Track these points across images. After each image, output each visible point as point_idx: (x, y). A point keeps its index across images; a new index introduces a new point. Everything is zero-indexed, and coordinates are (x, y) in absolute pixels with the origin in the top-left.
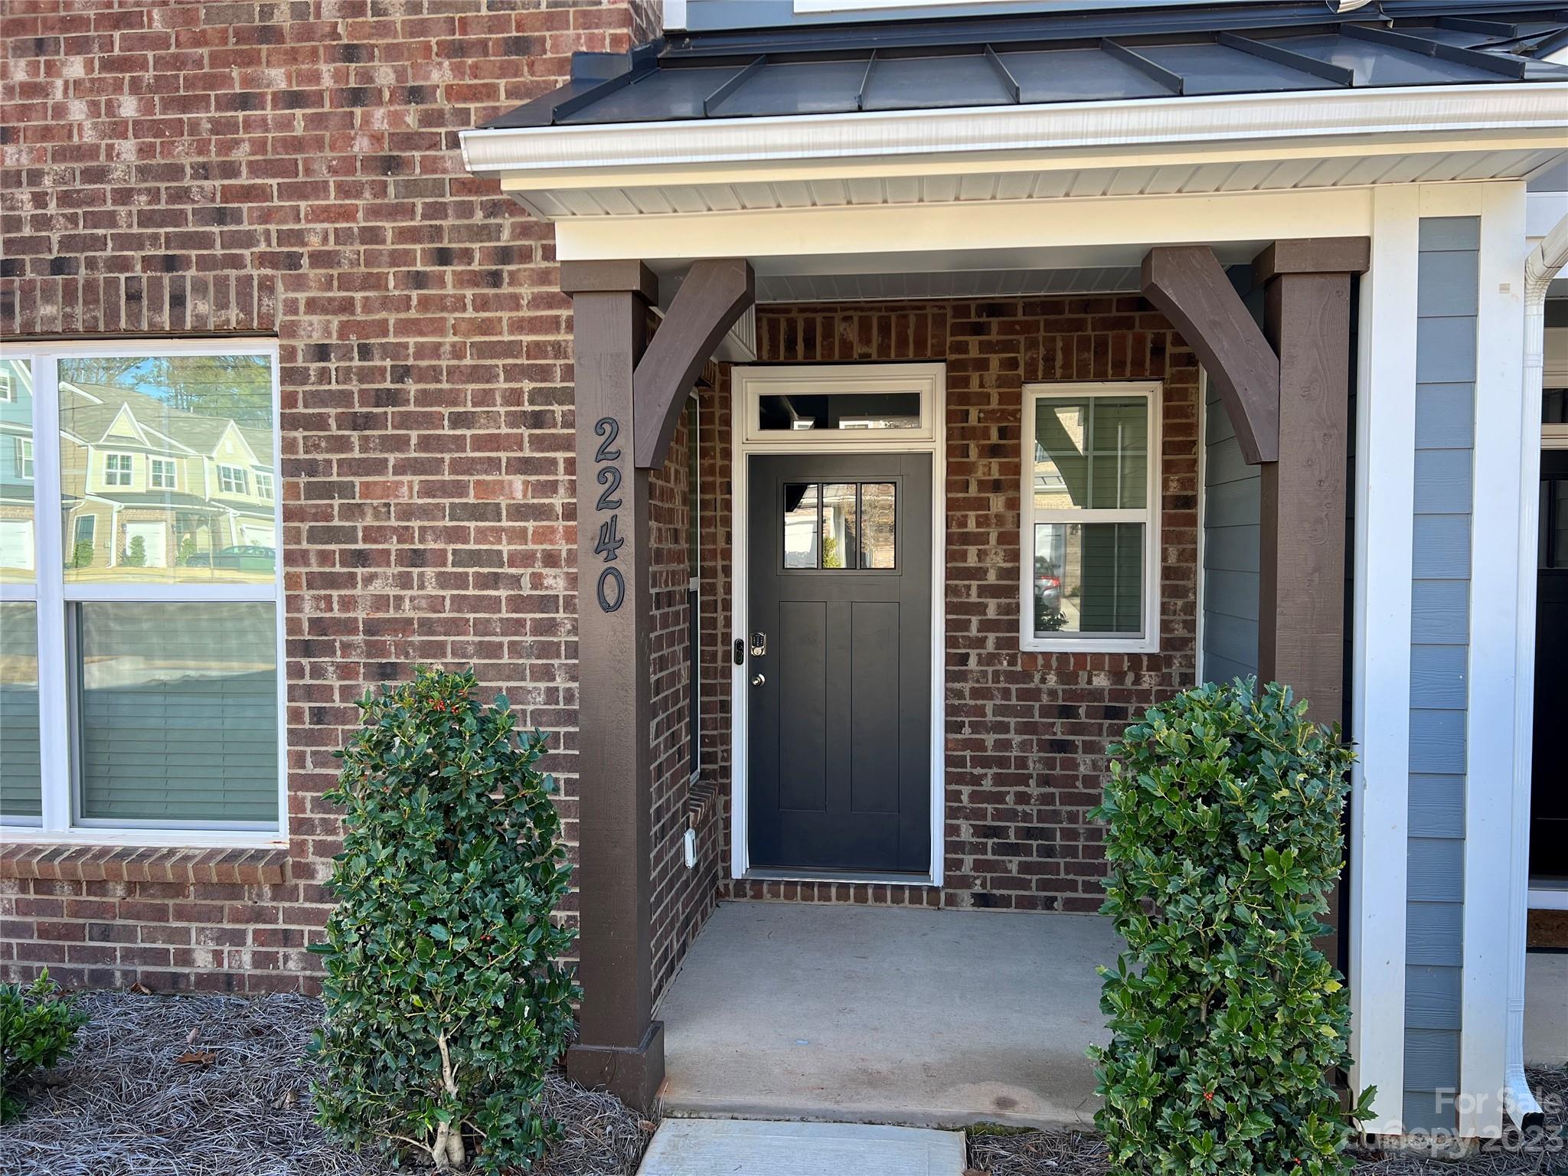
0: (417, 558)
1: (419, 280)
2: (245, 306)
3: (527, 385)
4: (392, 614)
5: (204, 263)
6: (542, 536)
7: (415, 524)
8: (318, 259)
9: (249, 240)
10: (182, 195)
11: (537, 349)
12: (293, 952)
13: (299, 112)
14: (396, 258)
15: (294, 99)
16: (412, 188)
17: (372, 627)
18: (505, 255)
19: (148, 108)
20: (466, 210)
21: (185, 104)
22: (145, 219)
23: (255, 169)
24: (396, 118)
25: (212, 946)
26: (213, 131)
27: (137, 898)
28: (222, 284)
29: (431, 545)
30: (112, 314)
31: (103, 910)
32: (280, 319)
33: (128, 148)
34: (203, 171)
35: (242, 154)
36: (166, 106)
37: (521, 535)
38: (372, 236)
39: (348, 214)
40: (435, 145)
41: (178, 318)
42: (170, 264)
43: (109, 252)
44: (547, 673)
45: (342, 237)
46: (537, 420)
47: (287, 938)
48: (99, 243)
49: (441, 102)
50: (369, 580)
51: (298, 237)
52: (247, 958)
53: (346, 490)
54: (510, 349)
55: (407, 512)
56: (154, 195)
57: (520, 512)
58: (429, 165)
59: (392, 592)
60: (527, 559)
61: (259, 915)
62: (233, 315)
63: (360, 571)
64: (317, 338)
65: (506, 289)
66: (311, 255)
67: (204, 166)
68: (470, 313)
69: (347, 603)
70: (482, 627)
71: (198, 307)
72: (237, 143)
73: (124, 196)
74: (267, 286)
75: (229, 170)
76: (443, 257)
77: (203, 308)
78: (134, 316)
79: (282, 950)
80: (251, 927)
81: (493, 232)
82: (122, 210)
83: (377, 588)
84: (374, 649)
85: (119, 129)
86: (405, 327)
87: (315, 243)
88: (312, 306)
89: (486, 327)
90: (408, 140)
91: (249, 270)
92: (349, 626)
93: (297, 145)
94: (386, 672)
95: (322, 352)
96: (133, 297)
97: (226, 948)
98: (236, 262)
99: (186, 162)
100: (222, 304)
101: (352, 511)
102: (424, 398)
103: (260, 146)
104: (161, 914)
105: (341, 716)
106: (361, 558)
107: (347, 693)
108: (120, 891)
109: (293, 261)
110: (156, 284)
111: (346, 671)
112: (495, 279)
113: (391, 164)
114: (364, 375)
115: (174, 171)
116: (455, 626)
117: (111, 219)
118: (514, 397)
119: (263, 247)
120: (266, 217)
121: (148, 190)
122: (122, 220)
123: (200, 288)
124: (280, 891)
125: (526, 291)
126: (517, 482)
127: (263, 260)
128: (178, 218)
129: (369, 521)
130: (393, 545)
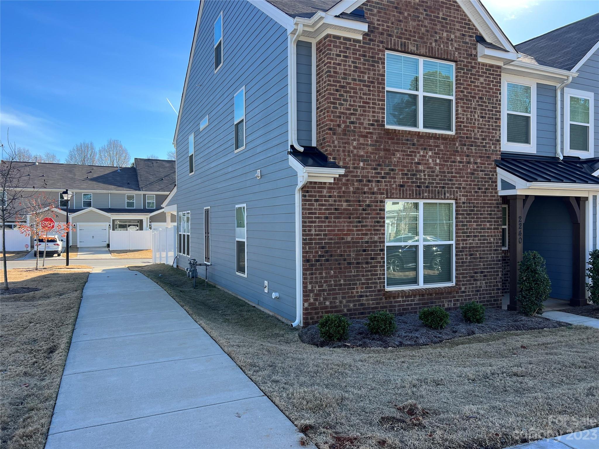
0: (475, 236)
1: (476, 192)
2: (454, 195)
3: (489, 209)
4: (472, 245)
5: (448, 188)
6: (491, 232)
7: (475, 231)
8: (464, 188)
9: (454, 184)
10: (445, 176)
11: (490, 204)
12: (459, 302)
13: (461, 164)
14: (474, 188)
15: (460, 162)
16: (475, 178)
17: (470, 248)
18: (487, 189)
19: (440, 161)
20: (482, 182)
21: (446, 161)
22: (440, 180)
23: (456, 173)
24: (473, 167)
25: (447, 303)
26: (450, 166)
27: (437, 296)
28: (451, 191)
29: (477, 234)
30: (435, 196)
31: (431, 299)
32: (459, 197)
33: (438, 168)
34: (448, 173)
35: (453, 170)
36: (444, 161)
37: (488, 232)
38: (470, 185)
39: (467, 181)
40: (478, 171)
41: (445, 197)
42: (443, 187)
43: (435, 185)
44: (490, 254)
45: (467, 185)
46: (490, 214)
47: (458, 300)
48: (433, 183)
49: (479, 165)
50: (469, 240)
51: (461, 184)
52: (452, 304)
53: (466, 225)
54: (487, 204)
55: (474, 229)
56: (441, 176)
57: (488, 229)
58: (478, 174)
59: (472, 242)
60: (488, 236)
61: (454, 297)
62: (452, 196)
63: (468, 238)
64: (463, 201)
65: (487, 194)
66: (463, 187)
67: (449, 172)
68: (482, 198)
69: (466, 244)
70: (483, 247)
71: (447, 195)
72: (453, 168)
73: (437, 176)
74: (457, 192)
75: (452, 173)
76: (479, 189)
77: (448, 195)
78: (439, 196)
79: (457, 303)
80: (453, 299)
81: (485, 185)
82: (437, 178)
83: (470, 241)
84: (470, 251)
85: (436, 164)
86: (475, 199)
87: (463, 185)
88: (463, 196)
89: (485, 200)
90: (475, 170)
91: (454, 189)
92: (466, 248)
93: (461, 169)
94: (471, 255)
95: (464, 203)
96: (438, 193)
97: (449, 303)
98: (452, 188)
99: (446, 171)
100: (451, 195)
101: (467, 229)
102: (477, 211)
103: (456, 169)
104: (440, 298)
105: (466, 262)
106: (468, 236)
107: (466, 258)
108: (434, 295)
109: (460, 188)
110: (441, 190)
111: (466, 255)
112: (485, 192)
113: (473, 174)
114: (470, 207)
115: (444, 172)
116: (480, 247)
117: (435, 180)
118: (487, 211)
119: (456, 186)
120: (457, 181)
121: (441, 175)
122: (437, 180)
123: (448, 192)
124: (457, 293)
125: (489, 195)
126: (488, 224)
127: (456, 188)
128: (444, 180)
129: (469, 230)
130: (472, 234)
